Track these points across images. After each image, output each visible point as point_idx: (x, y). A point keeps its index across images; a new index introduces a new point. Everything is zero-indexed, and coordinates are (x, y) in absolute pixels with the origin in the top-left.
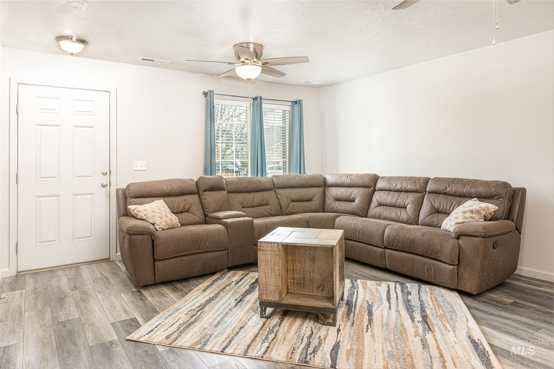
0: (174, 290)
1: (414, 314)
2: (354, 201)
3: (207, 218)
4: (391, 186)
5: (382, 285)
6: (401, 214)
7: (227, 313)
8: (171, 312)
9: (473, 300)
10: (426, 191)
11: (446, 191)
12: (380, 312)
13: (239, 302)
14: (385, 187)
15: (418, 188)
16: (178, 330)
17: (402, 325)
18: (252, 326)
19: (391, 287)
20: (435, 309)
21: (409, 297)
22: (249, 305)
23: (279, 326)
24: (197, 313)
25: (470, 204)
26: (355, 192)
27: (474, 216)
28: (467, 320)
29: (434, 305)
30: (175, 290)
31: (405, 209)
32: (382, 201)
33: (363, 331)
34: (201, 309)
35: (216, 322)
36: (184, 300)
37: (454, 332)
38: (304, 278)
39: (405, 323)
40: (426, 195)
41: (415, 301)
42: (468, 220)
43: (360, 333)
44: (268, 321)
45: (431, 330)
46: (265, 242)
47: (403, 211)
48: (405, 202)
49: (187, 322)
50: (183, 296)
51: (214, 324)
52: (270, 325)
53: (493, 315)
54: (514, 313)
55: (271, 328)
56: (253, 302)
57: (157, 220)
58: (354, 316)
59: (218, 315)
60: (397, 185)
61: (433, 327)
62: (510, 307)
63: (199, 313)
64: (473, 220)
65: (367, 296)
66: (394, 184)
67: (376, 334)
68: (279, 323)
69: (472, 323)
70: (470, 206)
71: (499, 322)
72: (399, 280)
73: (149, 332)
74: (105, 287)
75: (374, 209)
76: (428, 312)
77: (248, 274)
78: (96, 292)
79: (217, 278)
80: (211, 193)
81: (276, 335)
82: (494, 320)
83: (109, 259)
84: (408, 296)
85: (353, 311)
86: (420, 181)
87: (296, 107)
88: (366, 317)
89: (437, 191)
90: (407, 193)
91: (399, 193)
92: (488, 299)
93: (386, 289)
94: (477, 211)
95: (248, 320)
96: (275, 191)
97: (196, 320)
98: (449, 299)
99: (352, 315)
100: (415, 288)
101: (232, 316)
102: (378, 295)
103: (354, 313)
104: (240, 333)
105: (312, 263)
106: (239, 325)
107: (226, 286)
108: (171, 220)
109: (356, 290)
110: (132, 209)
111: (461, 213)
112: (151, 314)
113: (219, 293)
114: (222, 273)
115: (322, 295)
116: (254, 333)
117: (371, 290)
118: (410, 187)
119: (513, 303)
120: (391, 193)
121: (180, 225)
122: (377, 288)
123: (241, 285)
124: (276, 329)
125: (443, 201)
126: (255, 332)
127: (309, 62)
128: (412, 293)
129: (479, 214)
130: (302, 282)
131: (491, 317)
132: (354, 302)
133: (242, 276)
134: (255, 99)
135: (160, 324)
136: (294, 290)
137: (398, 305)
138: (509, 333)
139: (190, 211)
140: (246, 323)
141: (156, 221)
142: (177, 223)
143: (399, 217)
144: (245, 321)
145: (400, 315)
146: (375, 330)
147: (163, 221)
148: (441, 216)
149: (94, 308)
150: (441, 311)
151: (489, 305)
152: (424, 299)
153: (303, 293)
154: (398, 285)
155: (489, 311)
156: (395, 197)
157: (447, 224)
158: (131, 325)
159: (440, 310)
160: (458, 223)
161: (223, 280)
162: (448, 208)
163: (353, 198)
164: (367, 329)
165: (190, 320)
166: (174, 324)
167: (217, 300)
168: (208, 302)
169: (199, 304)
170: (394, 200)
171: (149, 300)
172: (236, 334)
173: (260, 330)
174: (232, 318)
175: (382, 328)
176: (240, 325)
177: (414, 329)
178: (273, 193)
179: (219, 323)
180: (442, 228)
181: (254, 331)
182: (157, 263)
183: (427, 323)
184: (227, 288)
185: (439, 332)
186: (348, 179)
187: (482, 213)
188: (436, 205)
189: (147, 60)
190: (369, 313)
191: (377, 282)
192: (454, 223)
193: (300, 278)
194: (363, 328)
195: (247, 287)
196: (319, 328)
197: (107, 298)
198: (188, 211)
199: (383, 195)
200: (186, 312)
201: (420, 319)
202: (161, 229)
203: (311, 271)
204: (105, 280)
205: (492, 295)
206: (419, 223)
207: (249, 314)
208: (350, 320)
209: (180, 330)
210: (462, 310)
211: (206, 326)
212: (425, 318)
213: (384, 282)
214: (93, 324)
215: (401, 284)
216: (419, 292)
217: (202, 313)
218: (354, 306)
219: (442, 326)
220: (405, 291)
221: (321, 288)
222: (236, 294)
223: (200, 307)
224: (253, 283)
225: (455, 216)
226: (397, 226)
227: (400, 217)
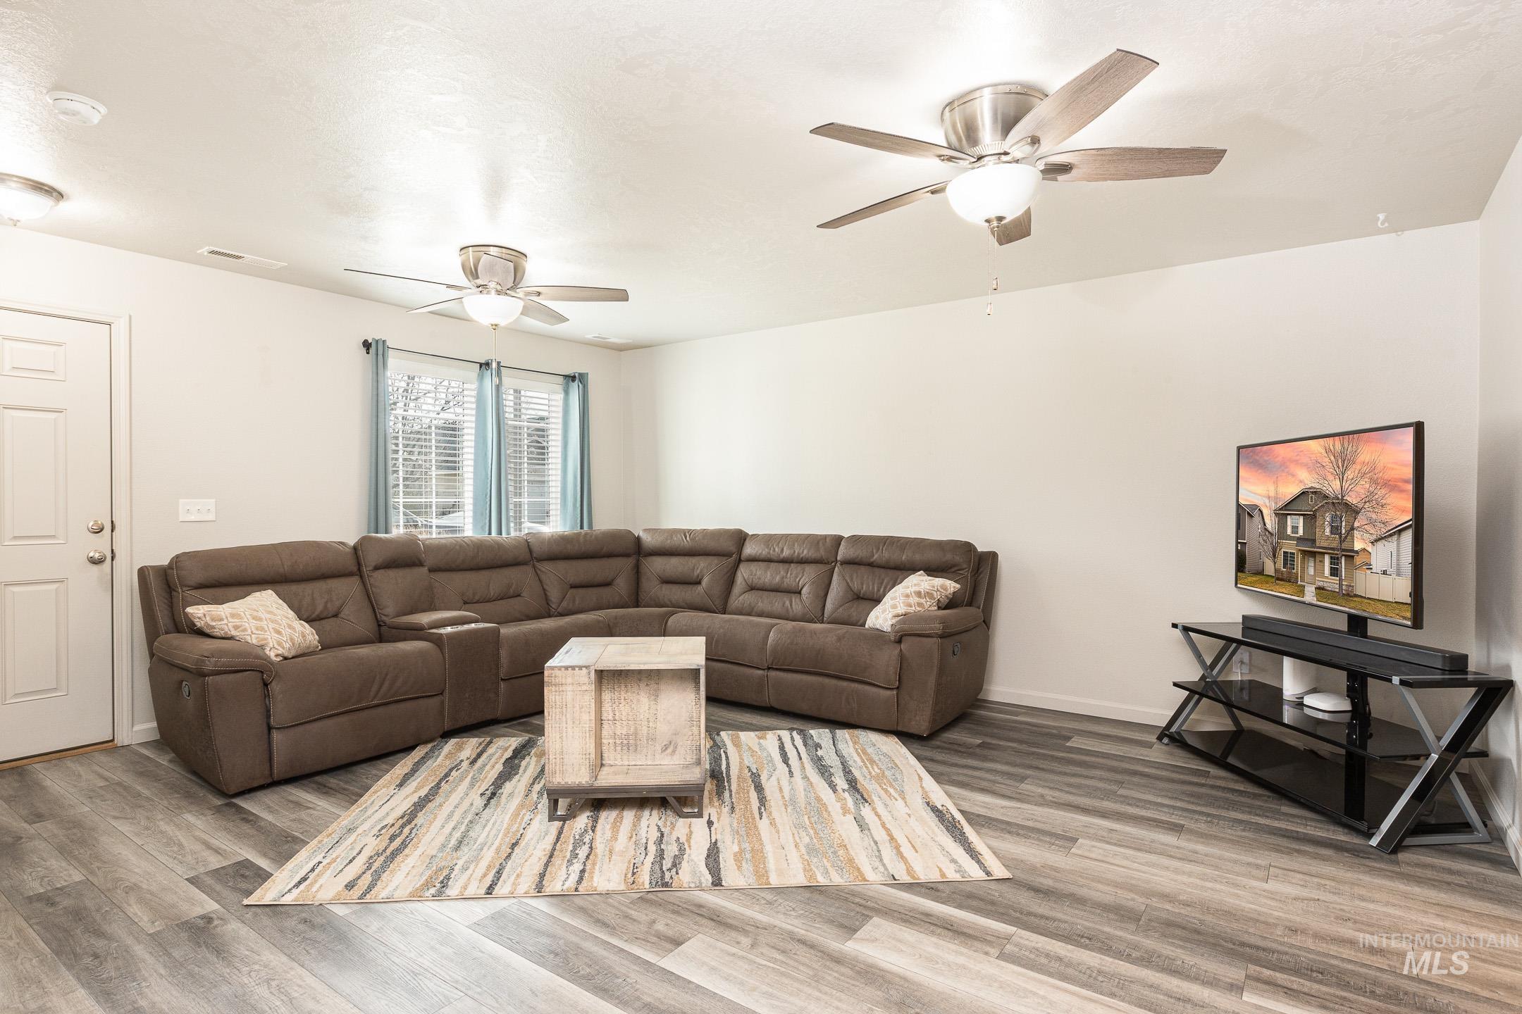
0: (324, 793)
1: (833, 778)
2: (699, 583)
3: (383, 629)
4: (771, 552)
5: (768, 736)
6: (791, 605)
7: (471, 822)
8: (336, 837)
9: (922, 746)
10: (836, 561)
11: (872, 560)
12: (775, 783)
13: (490, 798)
14: (760, 554)
15: (823, 554)
16: (369, 868)
17: (818, 799)
18: (535, 839)
19: (784, 740)
20: (866, 767)
21: (820, 753)
22: (516, 802)
23: (593, 831)
24: (402, 831)
25: (915, 582)
26: (702, 565)
27: (923, 601)
28: (920, 779)
29: (863, 761)
30: (325, 791)
31: (799, 595)
32: (755, 581)
33: (754, 819)
34: (409, 822)
35: (453, 842)
36: (360, 809)
37: (904, 799)
38: (636, 734)
39: (823, 797)
40: (836, 569)
41: (831, 759)
42: (914, 608)
43: (749, 823)
44: (566, 826)
45: (867, 802)
46: (560, 668)
47: (795, 599)
48: (799, 581)
49: (384, 851)
50: (354, 802)
51: (450, 846)
52: (573, 832)
53: (956, 765)
54: (985, 758)
55: (577, 837)
56: (522, 793)
57: (269, 637)
58: (731, 795)
59: (454, 829)
60: (782, 550)
61: (870, 797)
62: (978, 750)
63: (406, 830)
64: (921, 609)
65: (745, 758)
66: (778, 547)
67: (778, 821)
68: (590, 825)
69: (929, 781)
70: (915, 585)
71: (966, 775)
72: (795, 726)
73: (300, 883)
74: (127, 804)
75: (739, 598)
76: (856, 773)
77: (491, 742)
78: (108, 819)
79: (423, 758)
80: (392, 573)
81: (591, 848)
82: (959, 774)
83: (113, 740)
84: (817, 751)
85: (727, 787)
86: (826, 541)
87: (575, 389)
88: (753, 795)
89: (856, 561)
90: (803, 565)
91: (786, 566)
92: (944, 742)
93: (777, 744)
94: (928, 593)
95: (524, 829)
96: (534, 566)
97: (404, 845)
98: (885, 749)
99: (727, 794)
100: (826, 737)
101: (484, 827)
102: (765, 755)
103: (731, 791)
104: (514, 854)
105: (652, 703)
106: (507, 840)
107: (451, 770)
108: (304, 636)
109: (722, 750)
110: (199, 615)
111: (901, 598)
112: (286, 847)
113: (438, 786)
114: (430, 746)
115: (672, 763)
116: (544, 851)
117: (750, 748)
118: (808, 553)
119: (982, 745)
120: (772, 564)
121: (320, 647)
122: (759, 744)
123: (484, 766)
124: (588, 837)
125: (868, 578)
126: (546, 848)
127: (627, 300)
128: (822, 745)
129: (930, 599)
130: (631, 742)
131: (954, 770)
132: (724, 772)
133: (481, 748)
134: (483, 367)
135: (320, 863)
136: (616, 760)
137: (803, 768)
138: (983, 790)
139: (342, 615)
140: (521, 834)
141: (266, 639)
142: (316, 642)
143: (787, 610)
144: (518, 831)
145: (811, 783)
146: (775, 814)
147: (285, 639)
148: (865, 605)
149: (119, 853)
150: (876, 770)
151: (948, 752)
152: (844, 753)
153: (633, 763)
154: (795, 733)
155: (949, 760)
156: (780, 572)
157: (877, 618)
158: (242, 876)
159: (875, 767)
160: (898, 616)
161: (439, 760)
162: (876, 590)
163: (698, 576)
164: (761, 814)
165: (389, 845)
166: (354, 858)
167: (438, 800)
168: (420, 805)
169: (399, 812)
170: (778, 579)
171: (267, 820)
172: (507, 857)
173: (555, 844)
174: (487, 829)
175: (786, 808)
176: (510, 840)
177: (839, 804)
178: (528, 569)
179: (460, 842)
180: (866, 626)
181: (544, 847)
182: (276, 735)
183: (858, 791)
184: (454, 773)
185: (880, 803)
186: (686, 538)
187: (935, 596)
188: (855, 585)
189: (225, 257)
190: (756, 787)
191: (757, 733)
192: (890, 615)
193: (628, 735)
194: (752, 814)
195: (499, 767)
196: (672, 823)
197: (147, 828)
198: (336, 616)
199: (756, 570)
200: (375, 831)
201: (846, 787)
202: (281, 658)
203: (650, 720)
204: (118, 789)
205: (950, 736)
206: (825, 619)
207: (523, 818)
208: (726, 804)
209: (373, 869)
210: (908, 763)
211: (434, 853)
212: (853, 784)
213: (770, 732)
214: (134, 888)
215: (801, 732)
216: (834, 742)
217: (413, 828)
218: (726, 778)
219: (882, 792)
220: (810, 742)
221: (669, 750)
222: (478, 784)
223: (405, 819)
224: (510, 758)
225: (892, 602)
226: (791, 627)
227: (790, 610)
